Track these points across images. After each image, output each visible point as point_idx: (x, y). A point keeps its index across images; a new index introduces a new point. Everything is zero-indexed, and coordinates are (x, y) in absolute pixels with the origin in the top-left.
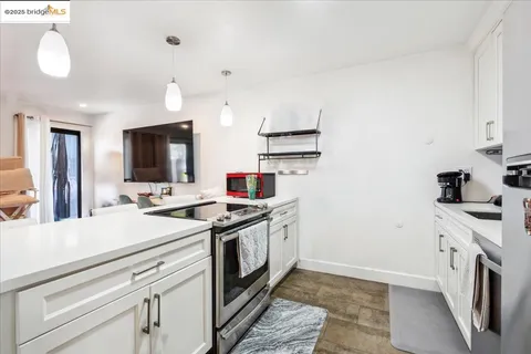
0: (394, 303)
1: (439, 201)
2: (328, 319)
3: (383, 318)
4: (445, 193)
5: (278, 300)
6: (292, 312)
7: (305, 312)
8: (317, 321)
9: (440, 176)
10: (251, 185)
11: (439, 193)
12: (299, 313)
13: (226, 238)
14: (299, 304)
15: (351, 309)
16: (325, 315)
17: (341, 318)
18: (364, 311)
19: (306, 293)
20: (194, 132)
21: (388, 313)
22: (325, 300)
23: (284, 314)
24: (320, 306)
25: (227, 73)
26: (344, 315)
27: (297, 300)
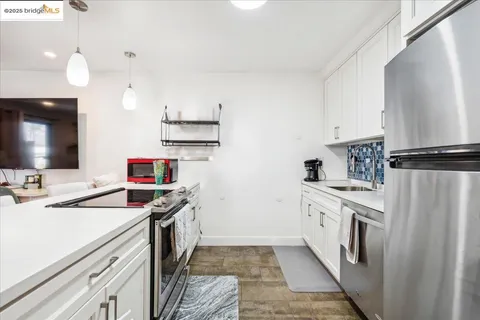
0: (281, 259)
1: (305, 180)
2: (240, 284)
3: (277, 272)
4: (309, 175)
5: (193, 277)
6: (209, 285)
7: (220, 282)
8: (232, 287)
9: (306, 163)
10: (158, 172)
11: (305, 174)
12: (216, 285)
13: (165, 224)
14: (212, 277)
15: (255, 271)
16: (237, 281)
17: (249, 280)
18: (263, 270)
19: (214, 266)
20: (79, 112)
21: (279, 268)
22: (231, 268)
23: (203, 289)
24: (230, 274)
25: (131, 55)
26: (251, 277)
27: (209, 274)
